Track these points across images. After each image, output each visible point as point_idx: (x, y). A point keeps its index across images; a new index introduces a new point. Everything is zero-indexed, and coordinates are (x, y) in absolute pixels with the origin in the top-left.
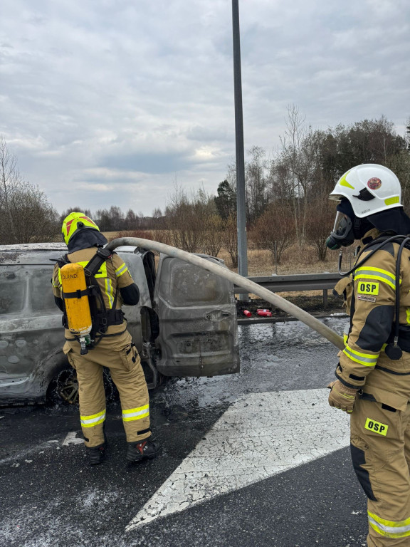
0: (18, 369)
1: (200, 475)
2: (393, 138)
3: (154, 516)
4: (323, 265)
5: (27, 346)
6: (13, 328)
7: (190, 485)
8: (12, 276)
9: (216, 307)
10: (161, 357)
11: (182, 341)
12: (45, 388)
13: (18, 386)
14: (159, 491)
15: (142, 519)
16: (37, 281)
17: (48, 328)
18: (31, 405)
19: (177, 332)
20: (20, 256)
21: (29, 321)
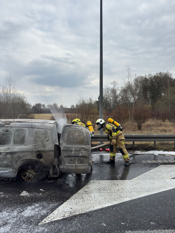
0: (7, 166)
1: (69, 208)
2: (172, 80)
3: (49, 220)
4: (139, 131)
5: (11, 157)
6: (6, 150)
7: (65, 211)
8: (7, 131)
9: (83, 146)
10: (61, 165)
11: (69, 158)
12: (16, 174)
13: (6, 173)
14: (53, 213)
15: (45, 221)
16: (16, 133)
17: (19, 151)
18: (10, 181)
19: (67, 155)
20: (11, 124)
21: (12, 148)
